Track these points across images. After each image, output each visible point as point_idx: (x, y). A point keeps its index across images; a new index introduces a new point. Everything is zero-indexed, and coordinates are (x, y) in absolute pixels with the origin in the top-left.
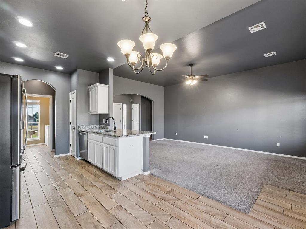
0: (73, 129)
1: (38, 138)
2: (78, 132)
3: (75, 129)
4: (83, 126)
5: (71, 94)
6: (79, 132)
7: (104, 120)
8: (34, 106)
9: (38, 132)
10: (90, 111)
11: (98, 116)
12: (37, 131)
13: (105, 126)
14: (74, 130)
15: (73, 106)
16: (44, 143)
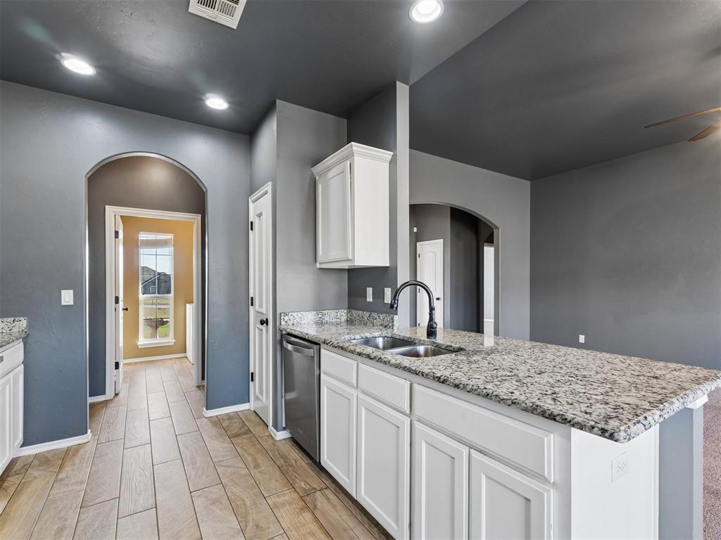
0: (262, 322)
1: (170, 340)
2: (278, 337)
3: (267, 324)
4: (295, 314)
5: (254, 202)
6: (282, 335)
7: (370, 291)
8: (160, 251)
9: (171, 320)
10: (319, 259)
11: (346, 276)
12: (168, 320)
13: (375, 315)
14: (263, 327)
15: (260, 240)
16: (185, 352)
